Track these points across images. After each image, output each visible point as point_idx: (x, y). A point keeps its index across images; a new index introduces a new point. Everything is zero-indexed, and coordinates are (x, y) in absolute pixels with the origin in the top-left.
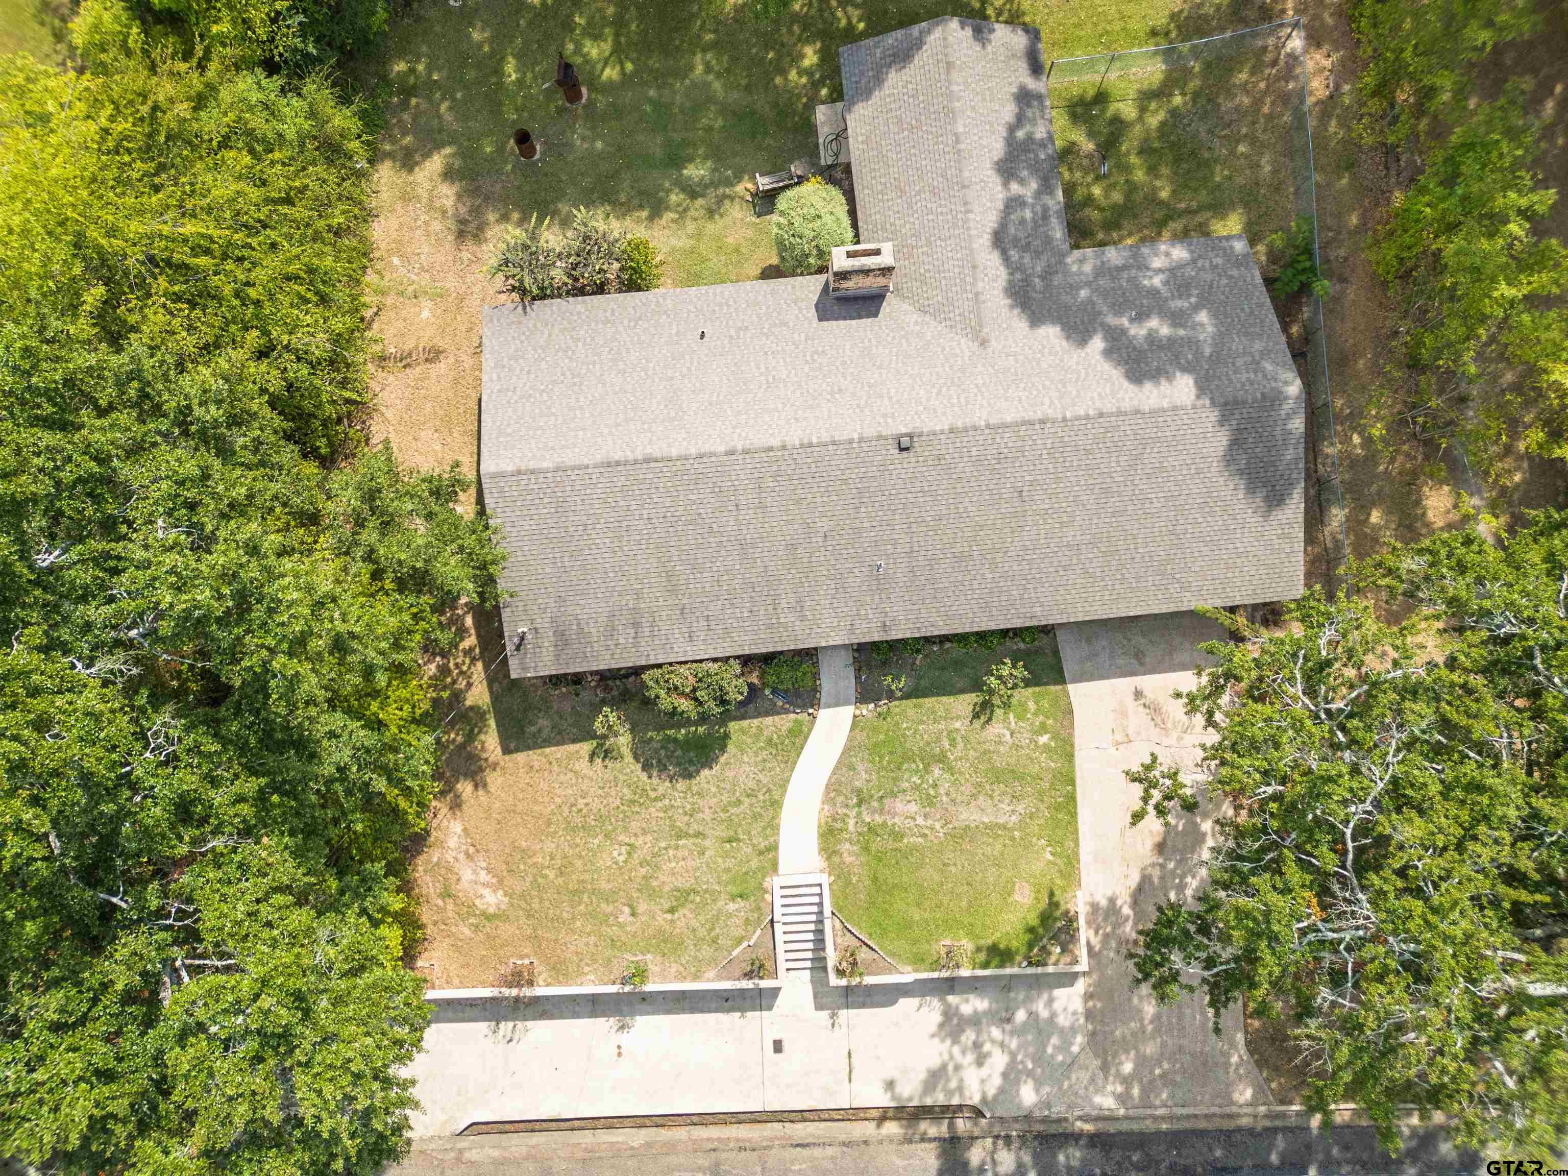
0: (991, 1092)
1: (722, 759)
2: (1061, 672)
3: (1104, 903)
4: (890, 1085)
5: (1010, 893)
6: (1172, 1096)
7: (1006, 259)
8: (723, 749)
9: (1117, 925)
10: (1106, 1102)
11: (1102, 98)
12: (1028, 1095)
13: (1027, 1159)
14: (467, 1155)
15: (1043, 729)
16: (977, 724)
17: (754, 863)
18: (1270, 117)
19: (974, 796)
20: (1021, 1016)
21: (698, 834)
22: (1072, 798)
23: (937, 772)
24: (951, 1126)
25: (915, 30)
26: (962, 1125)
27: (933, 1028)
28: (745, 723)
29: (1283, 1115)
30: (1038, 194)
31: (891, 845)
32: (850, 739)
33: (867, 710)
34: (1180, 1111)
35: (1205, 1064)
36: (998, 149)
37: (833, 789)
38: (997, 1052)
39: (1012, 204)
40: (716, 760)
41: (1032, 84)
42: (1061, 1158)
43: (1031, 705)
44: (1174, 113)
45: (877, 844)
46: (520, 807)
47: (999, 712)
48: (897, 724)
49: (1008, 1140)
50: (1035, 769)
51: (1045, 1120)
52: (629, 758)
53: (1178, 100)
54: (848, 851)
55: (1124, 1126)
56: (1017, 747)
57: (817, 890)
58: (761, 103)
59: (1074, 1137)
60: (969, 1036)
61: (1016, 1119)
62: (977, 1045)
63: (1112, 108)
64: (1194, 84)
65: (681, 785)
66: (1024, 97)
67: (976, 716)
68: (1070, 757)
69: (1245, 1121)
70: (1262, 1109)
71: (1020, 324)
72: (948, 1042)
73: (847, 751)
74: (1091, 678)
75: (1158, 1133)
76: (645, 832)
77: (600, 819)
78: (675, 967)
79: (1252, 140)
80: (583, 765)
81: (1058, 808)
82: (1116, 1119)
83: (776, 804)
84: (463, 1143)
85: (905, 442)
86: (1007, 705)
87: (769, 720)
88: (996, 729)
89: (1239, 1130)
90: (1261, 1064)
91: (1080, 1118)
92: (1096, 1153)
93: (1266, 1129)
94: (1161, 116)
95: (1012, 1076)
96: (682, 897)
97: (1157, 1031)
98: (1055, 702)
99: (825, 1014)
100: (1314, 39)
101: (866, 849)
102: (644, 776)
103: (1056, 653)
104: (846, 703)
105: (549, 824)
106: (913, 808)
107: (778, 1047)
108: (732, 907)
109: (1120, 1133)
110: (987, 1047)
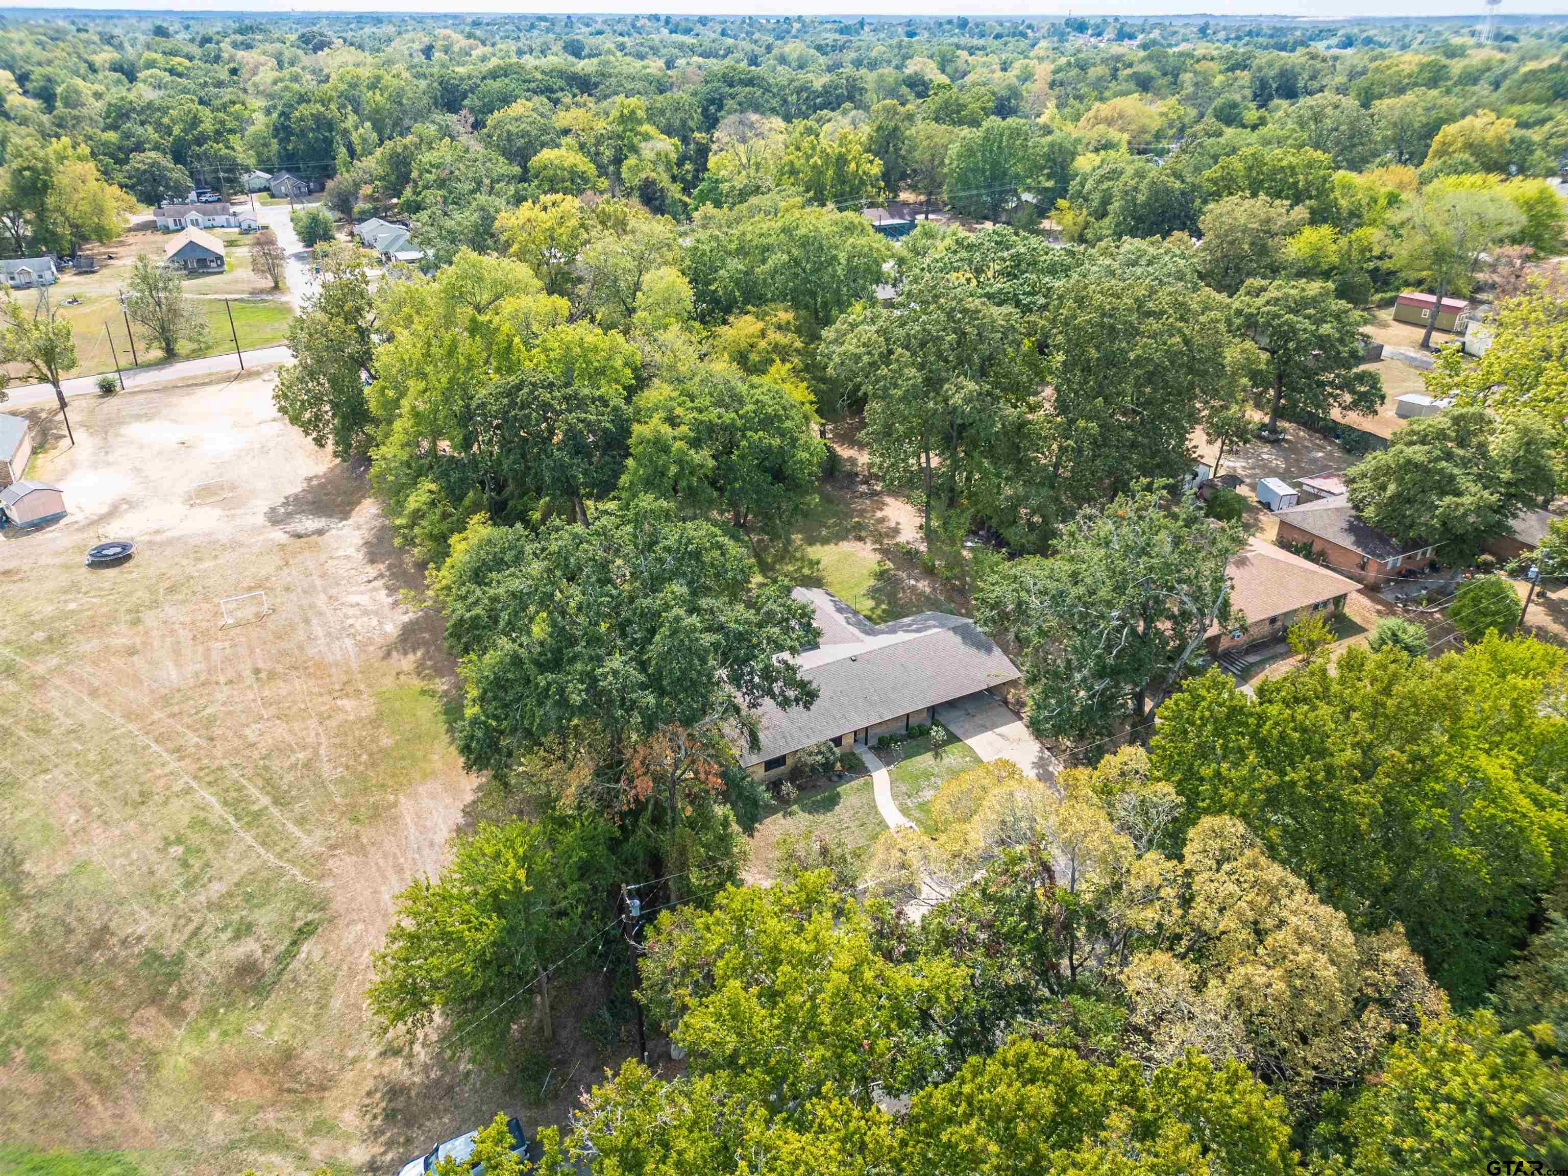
1: (842, 801)
2: (959, 738)
7: (855, 627)
8: (840, 797)
15: (965, 756)
16: (938, 760)
17: (878, 828)
21: (847, 827)
23: (933, 779)
28: (844, 787)
32: (891, 778)
33: (891, 767)
37: (894, 796)
40: (839, 802)
43: (955, 750)
45: (925, 808)
47: (944, 755)
48: (907, 769)
52: (801, 812)
53: (883, 606)
54: (915, 813)
56: (959, 763)
57: (911, 830)
64: (886, 602)
65: (829, 815)
67: (936, 758)
71: (871, 637)
73: (892, 782)
74: (971, 736)
80: (783, 821)
83: (875, 807)
85: (853, 659)
86: (945, 752)
87: (853, 784)
88: (946, 761)
94: (881, 610)
98: (963, 747)
100: (917, 580)
102: (810, 819)
104: (881, 768)
106: (932, 792)
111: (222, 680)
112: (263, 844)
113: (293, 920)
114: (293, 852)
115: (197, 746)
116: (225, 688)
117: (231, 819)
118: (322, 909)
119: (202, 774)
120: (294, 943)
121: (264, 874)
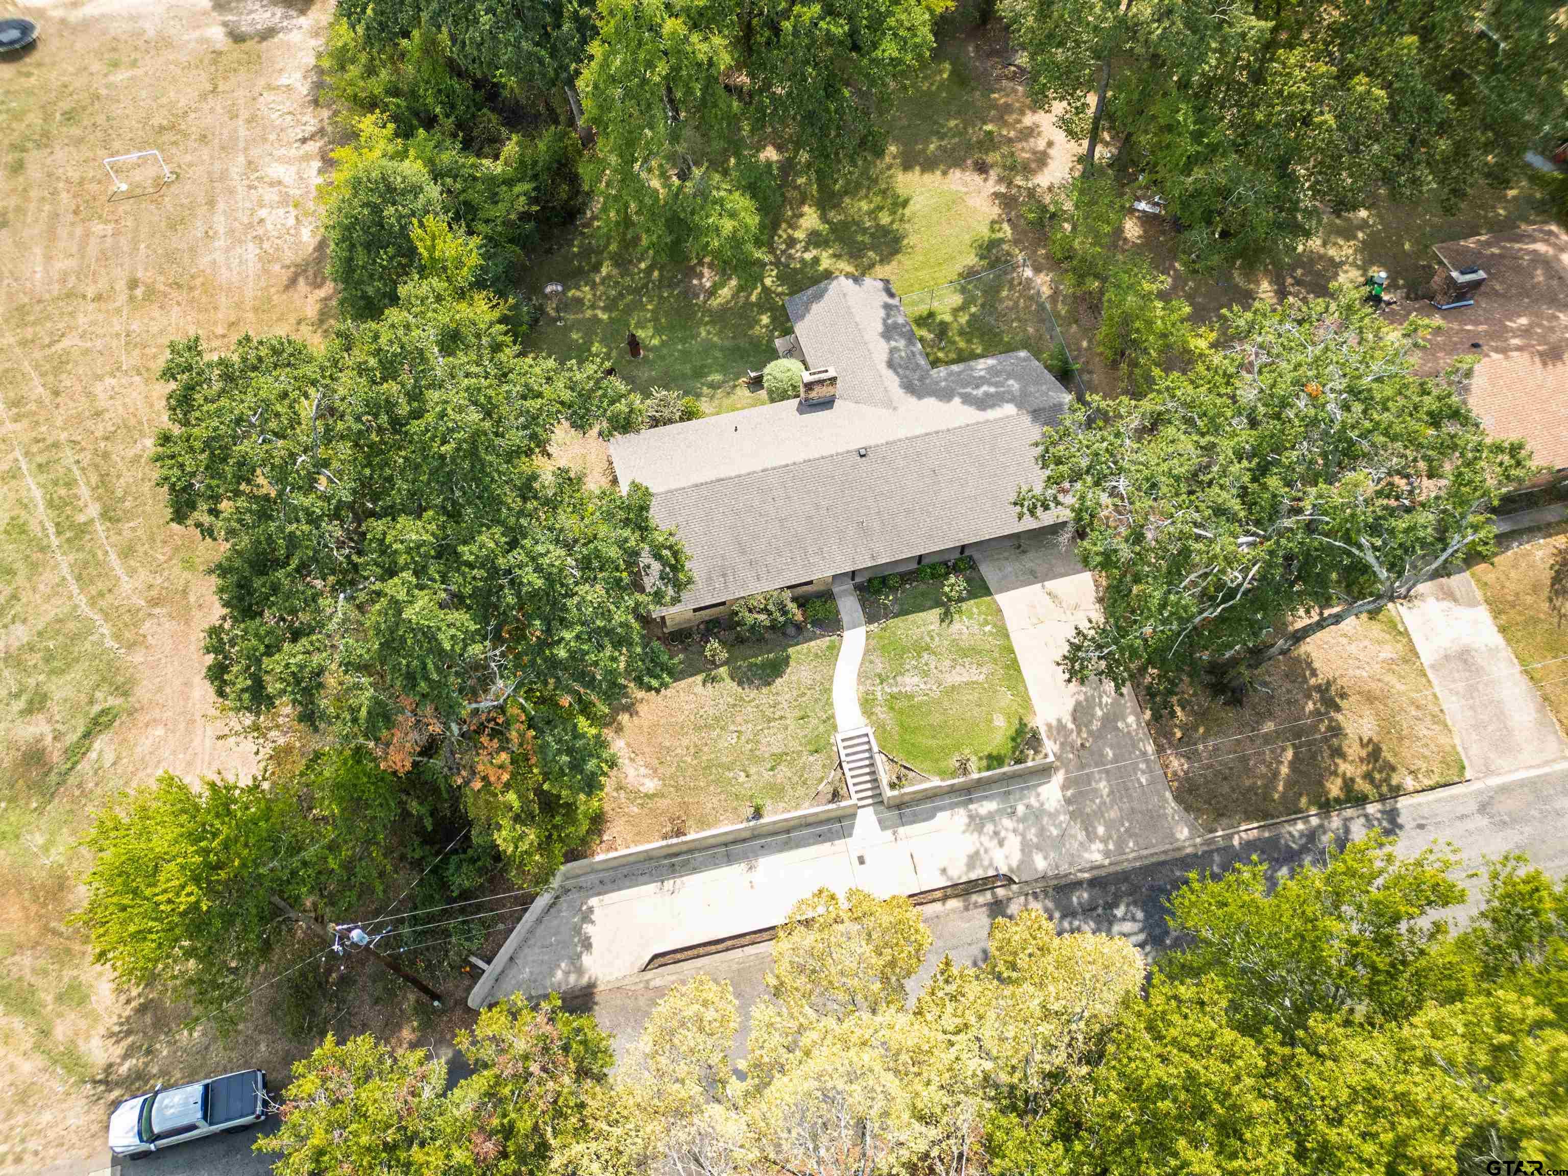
0: (1014, 864)
1: (788, 671)
2: (987, 589)
3: (1054, 723)
4: (944, 871)
5: (991, 721)
6: (1136, 843)
7: (897, 373)
8: (787, 664)
9: (1066, 736)
10: (1095, 854)
11: (931, 315)
12: (1041, 863)
13: (1050, 905)
14: (652, 984)
15: (986, 623)
16: (944, 625)
17: (822, 728)
18: (1026, 307)
19: (953, 667)
20: (1021, 809)
21: (781, 718)
22: (1015, 661)
23: (926, 656)
24: (994, 894)
25: (822, 285)
26: (1001, 892)
27: (963, 828)
28: (799, 647)
29: (1212, 841)
30: (907, 346)
31: (906, 704)
32: (867, 645)
33: (874, 627)
34: (1145, 852)
35: (1152, 817)
36: (880, 328)
37: (863, 676)
38: (1011, 836)
39: (892, 351)
40: (784, 672)
41: (891, 301)
42: (1075, 899)
43: (975, 610)
44: (972, 315)
45: (898, 705)
46: (662, 721)
47: (956, 616)
48: (894, 633)
49: (1035, 896)
50: (988, 647)
51: (1057, 877)
52: (728, 680)
53: (973, 309)
54: (881, 712)
55: (1112, 869)
56: (973, 635)
57: (865, 739)
58: (743, 343)
59: (1078, 884)
60: (989, 828)
61: (1036, 880)
62: (996, 833)
63: (939, 318)
64: (979, 302)
65: (765, 690)
66: (887, 307)
67: (942, 621)
68: (1007, 636)
69: (1189, 850)
70: (1198, 840)
71: (912, 400)
72: (976, 835)
73: (867, 652)
74: (1008, 589)
75: (1134, 869)
76: (747, 722)
77: (716, 719)
78: (782, 805)
79: (1019, 319)
80: (699, 689)
81: (1008, 667)
82: (1102, 867)
83: (828, 691)
84: (649, 975)
85: (863, 452)
86: (960, 612)
87: (813, 643)
88: (956, 626)
89: (1188, 855)
90: (1188, 809)
91: (1080, 871)
92: (1096, 891)
93: (1205, 852)
94: (967, 317)
95: (1026, 848)
96: (778, 759)
97: (1113, 801)
98: (989, 606)
99: (889, 833)
100: (1037, 270)
101: (892, 708)
102: (740, 689)
103: (982, 579)
104: (860, 625)
105: (682, 728)
106: (916, 680)
107: (861, 860)
108: (811, 759)
109: (1109, 875)
110: (1003, 834)
111: (90, 293)
112: (79, 578)
113: (91, 702)
114: (109, 598)
115: (40, 402)
116: (92, 307)
117: (52, 530)
118: (125, 694)
119: (35, 449)
120: (87, 735)
121: (72, 626)
